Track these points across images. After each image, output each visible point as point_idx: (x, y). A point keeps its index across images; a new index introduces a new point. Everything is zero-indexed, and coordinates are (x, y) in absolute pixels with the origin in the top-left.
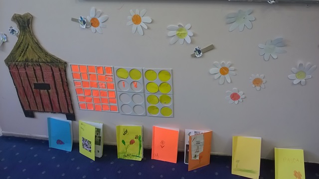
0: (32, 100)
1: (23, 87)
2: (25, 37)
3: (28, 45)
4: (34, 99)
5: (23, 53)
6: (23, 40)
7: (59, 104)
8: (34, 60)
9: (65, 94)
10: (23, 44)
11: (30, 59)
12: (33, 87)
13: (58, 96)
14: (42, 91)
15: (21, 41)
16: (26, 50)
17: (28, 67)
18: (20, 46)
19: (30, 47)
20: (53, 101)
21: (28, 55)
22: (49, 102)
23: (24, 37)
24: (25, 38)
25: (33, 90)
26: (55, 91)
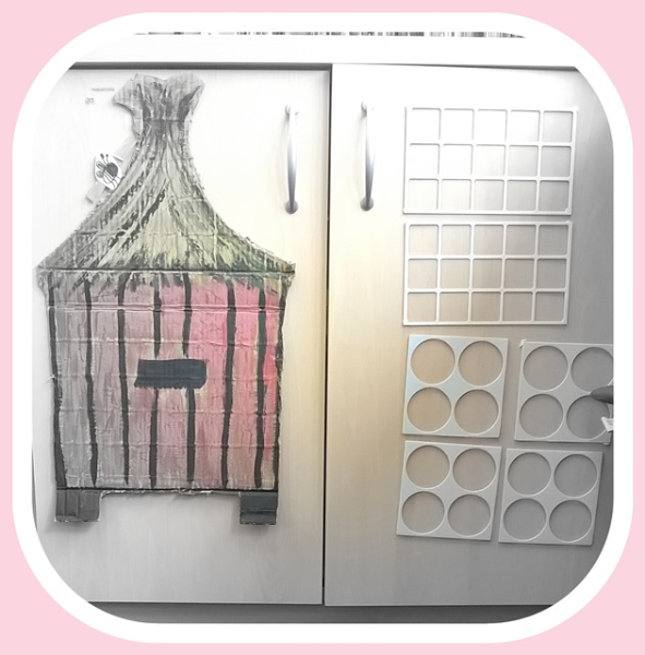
0: (109, 439)
1: (88, 377)
2: (156, 164)
3: (162, 195)
4: (120, 434)
5: (128, 232)
6: (141, 178)
7: (225, 448)
8: (169, 261)
9: (261, 404)
10: (137, 194)
11: (153, 253)
12: (132, 376)
13: (228, 414)
14: (165, 394)
15: (133, 183)
16: (146, 218)
17: (134, 289)
18: (124, 201)
19: (164, 206)
20: (203, 439)
21: (149, 240)
22: (183, 442)
23: (150, 165)
24: (153, 171)
25: (131, 389)
26: (222, 391)
